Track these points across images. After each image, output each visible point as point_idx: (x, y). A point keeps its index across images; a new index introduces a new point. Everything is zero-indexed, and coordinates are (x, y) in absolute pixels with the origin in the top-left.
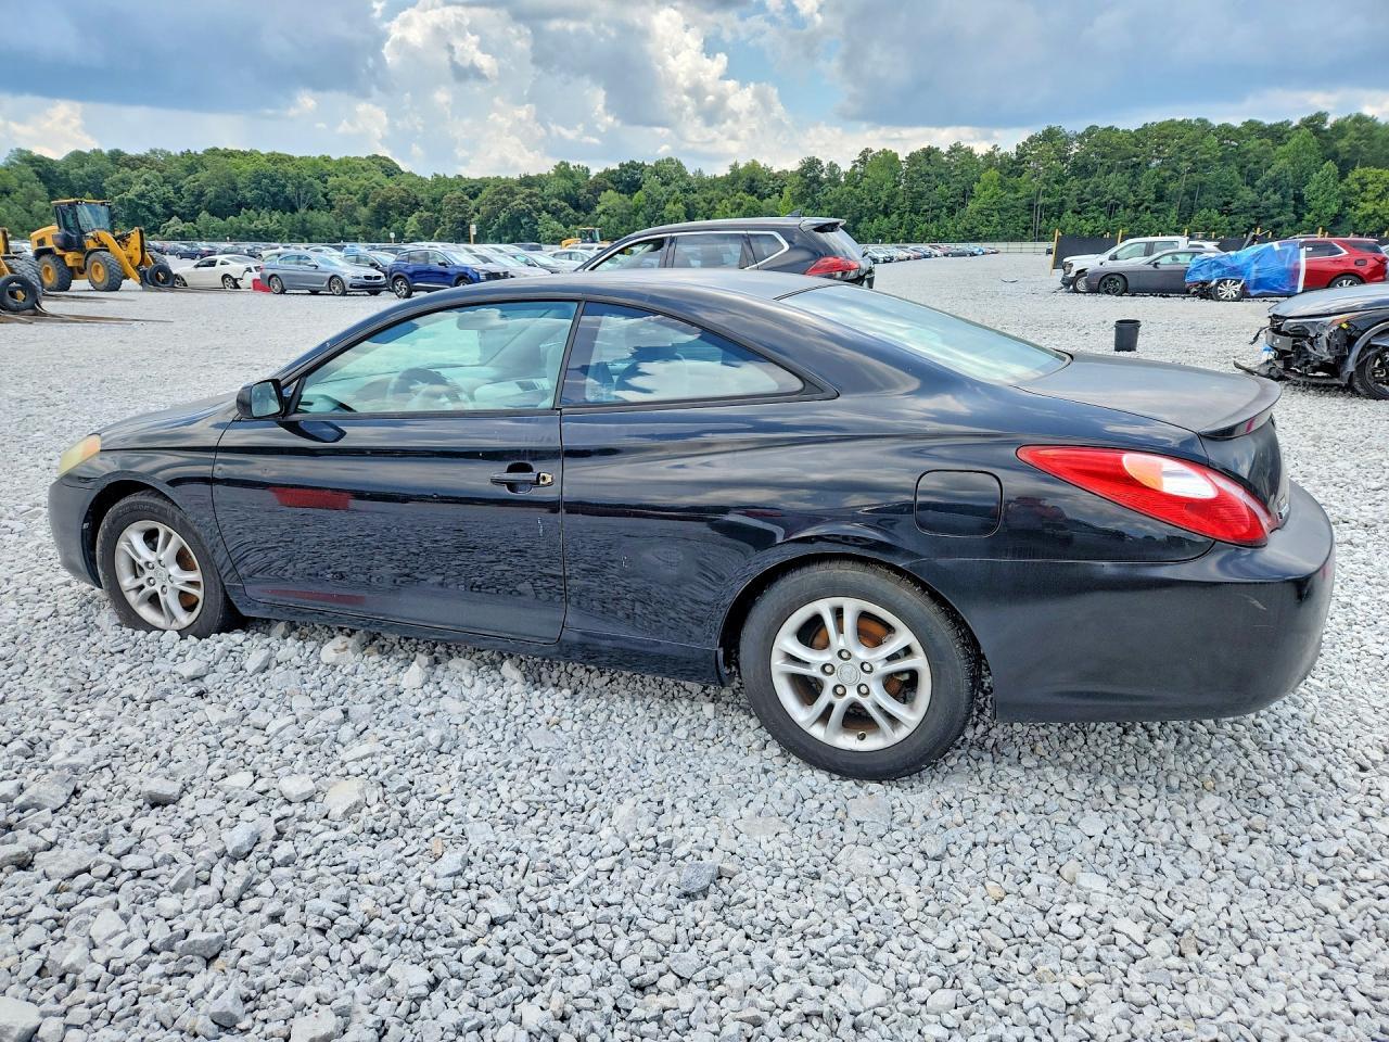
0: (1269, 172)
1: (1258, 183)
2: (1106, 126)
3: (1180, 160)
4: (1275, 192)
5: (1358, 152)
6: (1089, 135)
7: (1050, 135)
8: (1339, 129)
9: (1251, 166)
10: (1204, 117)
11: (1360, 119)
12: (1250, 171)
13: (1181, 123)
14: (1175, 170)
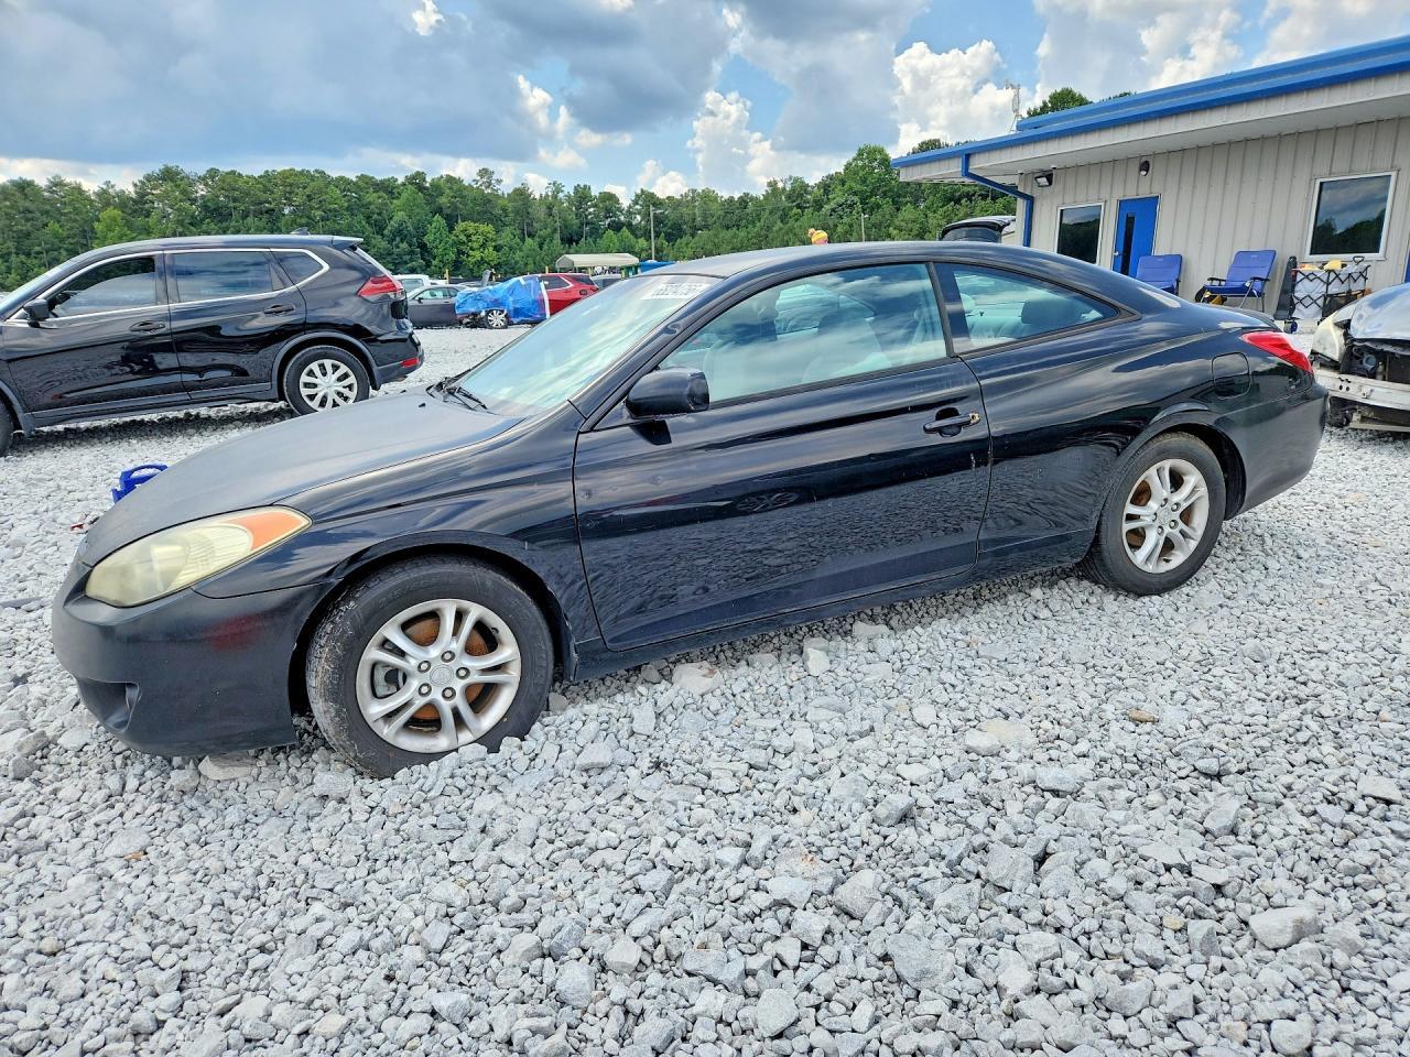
0: (392, 222)
1: (386, 232)
2: (228, 169)
3: (312, 208)
4: (402, 241)
5: (457, 208)
6: (212, 178)
7: (169, 175)
8: (436, 186)
9: (375, 216)
10: (321, 169)
11: (450, 179)
12: (376, 221)
13: (302, 173)
14: (309, 217)
